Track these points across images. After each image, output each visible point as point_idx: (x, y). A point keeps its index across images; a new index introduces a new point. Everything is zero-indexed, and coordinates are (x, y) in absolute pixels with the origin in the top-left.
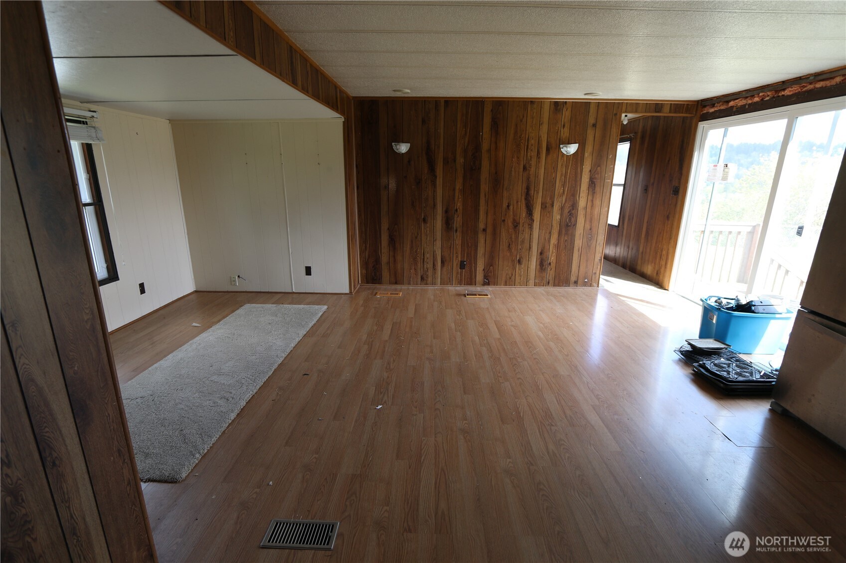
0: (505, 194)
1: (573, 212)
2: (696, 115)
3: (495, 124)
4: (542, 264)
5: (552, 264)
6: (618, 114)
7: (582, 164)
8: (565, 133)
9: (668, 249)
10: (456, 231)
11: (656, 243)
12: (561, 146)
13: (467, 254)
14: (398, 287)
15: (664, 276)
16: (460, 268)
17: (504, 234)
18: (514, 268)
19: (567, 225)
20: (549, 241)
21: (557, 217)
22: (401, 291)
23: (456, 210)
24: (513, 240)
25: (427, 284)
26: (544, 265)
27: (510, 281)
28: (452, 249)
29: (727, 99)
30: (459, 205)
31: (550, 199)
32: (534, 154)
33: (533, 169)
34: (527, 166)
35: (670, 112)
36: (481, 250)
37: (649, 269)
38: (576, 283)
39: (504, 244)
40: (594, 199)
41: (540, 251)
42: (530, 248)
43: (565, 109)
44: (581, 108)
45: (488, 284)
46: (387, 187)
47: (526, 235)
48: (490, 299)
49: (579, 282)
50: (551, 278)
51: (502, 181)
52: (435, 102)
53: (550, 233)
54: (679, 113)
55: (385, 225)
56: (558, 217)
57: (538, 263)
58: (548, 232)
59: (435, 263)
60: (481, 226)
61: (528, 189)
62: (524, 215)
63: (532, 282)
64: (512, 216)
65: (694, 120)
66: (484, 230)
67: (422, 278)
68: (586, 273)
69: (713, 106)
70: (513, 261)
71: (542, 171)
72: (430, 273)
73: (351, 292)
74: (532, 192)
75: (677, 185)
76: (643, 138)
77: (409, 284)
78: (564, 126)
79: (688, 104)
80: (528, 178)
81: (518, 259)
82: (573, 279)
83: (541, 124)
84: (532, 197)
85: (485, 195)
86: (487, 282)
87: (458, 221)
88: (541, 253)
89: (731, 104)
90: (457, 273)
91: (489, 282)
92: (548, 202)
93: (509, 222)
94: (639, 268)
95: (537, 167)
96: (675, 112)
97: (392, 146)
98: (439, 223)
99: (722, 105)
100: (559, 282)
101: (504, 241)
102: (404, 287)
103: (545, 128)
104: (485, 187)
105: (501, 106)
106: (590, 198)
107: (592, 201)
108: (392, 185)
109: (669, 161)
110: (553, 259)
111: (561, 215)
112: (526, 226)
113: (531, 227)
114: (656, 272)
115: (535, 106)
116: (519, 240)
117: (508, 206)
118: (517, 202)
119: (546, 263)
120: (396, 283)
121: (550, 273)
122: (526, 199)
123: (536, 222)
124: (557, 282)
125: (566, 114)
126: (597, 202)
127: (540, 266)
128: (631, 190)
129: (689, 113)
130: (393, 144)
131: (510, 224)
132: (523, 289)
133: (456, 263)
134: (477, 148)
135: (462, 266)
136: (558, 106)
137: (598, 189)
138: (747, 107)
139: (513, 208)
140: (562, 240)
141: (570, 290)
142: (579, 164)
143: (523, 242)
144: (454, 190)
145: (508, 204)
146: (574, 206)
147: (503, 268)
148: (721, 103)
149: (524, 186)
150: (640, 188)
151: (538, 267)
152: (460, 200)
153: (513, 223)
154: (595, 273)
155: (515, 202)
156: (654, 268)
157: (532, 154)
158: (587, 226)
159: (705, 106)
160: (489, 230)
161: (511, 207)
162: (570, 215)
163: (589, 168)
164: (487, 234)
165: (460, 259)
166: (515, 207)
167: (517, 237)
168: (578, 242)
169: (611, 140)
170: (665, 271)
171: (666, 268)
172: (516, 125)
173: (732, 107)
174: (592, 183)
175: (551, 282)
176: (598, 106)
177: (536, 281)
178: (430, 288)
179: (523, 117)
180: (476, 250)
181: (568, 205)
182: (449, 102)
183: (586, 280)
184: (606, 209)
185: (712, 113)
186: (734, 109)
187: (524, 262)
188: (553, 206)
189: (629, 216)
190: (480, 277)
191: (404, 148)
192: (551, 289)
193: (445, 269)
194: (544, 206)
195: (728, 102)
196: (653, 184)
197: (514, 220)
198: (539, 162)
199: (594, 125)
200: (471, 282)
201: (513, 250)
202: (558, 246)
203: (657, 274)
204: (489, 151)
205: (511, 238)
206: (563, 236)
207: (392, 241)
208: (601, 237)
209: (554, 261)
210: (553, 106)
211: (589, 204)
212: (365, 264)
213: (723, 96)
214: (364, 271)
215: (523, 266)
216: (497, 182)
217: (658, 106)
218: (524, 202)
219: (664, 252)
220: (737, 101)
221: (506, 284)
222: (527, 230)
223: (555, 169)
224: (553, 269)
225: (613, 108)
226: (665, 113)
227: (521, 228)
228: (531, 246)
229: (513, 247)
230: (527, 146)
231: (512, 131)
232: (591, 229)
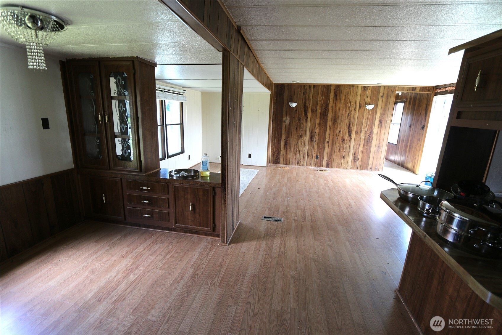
0: (339, 126)
1: (371, 135)
2: (433, 92)
3: (336, 95)
4: (355, 159)
5: (359, 159)
6: (394, 92)
7: (376, 114)
8: (368, 100)
9: (419, 155)
10: (315, 142)
11: (414, 152)
12: (366, 105)
13: (319, 153)
14: (287, 166)
15: (416, 168)
16: (316, 159)
17: (337, 144)
18: (341, 160)
19: (368, 142)
20: (359, 148)
21: (363, 137)
22: (289, 167)
23: (316, 133)
25: (300, 165)
27: (339, 166)
28: (313, 150)
29: (445, 86)
30: (317, 130)
31: (360, 129)
32: (353, 109)
33: (352, 116)
34: (350, 114)
35: (420, 91)
36: (326, 151)
37: (410, 165)
38: (371, 169)
39: (337, 149)
40: (381, 130)
43: (368, 89)
44: (376, 89)
45: (329, 167)
46: (285, 121)
47: (348, 145)
48: (329, 173)
49: (373, 168)
50: (359, 166)
51: (338, 121)
52: (310, 85)
53: (359, 145)
54: (424, 91)
55: (283, 138)
56: (364, 138)
57: (353, 158)
58: (358, 144)
59: (305, 156)
60: (327, 140)
61: (350, 124)
62: (347, 135)
63: (349, 167)
64: (341, 136)
65: (432, 95)
66: (328, 142)
67: (298, 162)
68: (376, 164)
69: (440, 89)
70: (341, 157)
71: (357, 116)
72: (302, 160)
73: (267, 166)
74: (351, 126)
75: (424, 125)
76: (410, 101)
77: (292, 165)
78: (368, 97)
79: (429, 88)
80: (350, 120)
81: (343, 156)
82: (370, 167)
83: (357, 96)
84: (351, 128)
85: (329, 126)
86: (328, 166)
87: (316, 137)
88: (354, 154)
89: (447, 89)
90: (314, 161)
91: (329, 166)
93: (340, 139)
94: (405, 165)
95: (354, 114)
96: (422, 91)
97: (289, 104)
98: (307, 138)
99: (444, 89)
100: (363, 168)
101: (337, 147)
103: (359, 97)
104: (329, 123)
105: (338, 88)
106: (379, 129)
107: (380, 130)
108: (288, 121)
109: (421, 113)
110: (360, 157)
111: (365, 137)
112: (348, 141)
113: (350, 141)
114: (413, 166)
115: (355, 88)
117: (340, 132)
118: (344, 130)
119: (357, 158)
120: (286, 164)
121: (359, 164)
122: (348, 129)
123: (353, 139)
124: (361, 168)
125: (369, 91)
126: (383, 131)
128: (403, 127)
129: (430, 92)
130: (290, 103)
131: (340, 140)
132: (345, 170)
133: (314, 156)
134: (327, 106)
135: (317, 158)
136: (365, 88)
137: (383, 125)
138: (453, 91)
140: (365, 148)
141: (368, 172)
142: (374, 114)
143: (346, 148)
144: (315, 124)
146: (371, 133)
147: (336, 160)
148: (443, 88)
149: (348, 123)
150: (407, 126)
151: (353, 160)
152: (318, 128)
153: (342, 140)
154: (381, 165)
155: (343, 130)
157: (352, 109)
158: (378, 142)
159: (437, 89)
160: (331, 142)
161: (341, 132)
162: (369, 137)
163: (379, 116)
164: (329, 144)
165: (316, 155)
166: (343, 132)
167: (343, 146)
168: (373, 149)
169: (390, 103)
170: (417, 166)
171: (417, 164)
172: (345, 96)
173: (448, 90)
174: (381, 122)
175: (359, 168)
176: (384, 88)
177: (352, 167)
178: (301, 167)
179: (349, 92)
180: (324, 151)
181: (368, 132)
182: (315, 86)
183: (376, 168)
184: (387, 135)
185: (440, 92)
186: (448, 91)
187: (346, 157)
188: (361, 132)
189: (402, 139)
190: (325, 163)
191: (294, 105)
192: (358, 171)
193: (309, 159)
194: (357, 132)
195: (446, 88)
196: (413, 124)
197: (342, 138)
198: (355, 112)
199: (382, 97)
200: (320, 165)
201: (341, 152)
202: (363, 151)
203: (413, 167)
204: (332, 107)
205: (340, 146)
206: (365, 146)
207: (286, 145)
208: (384, 148)
209: (361, 158)
210: (363, 88)
211: (379, 132)
212: (273, 155)
213: (444, 85)
214: (272, 158)
215: (345, 159)
216: (335, 121)
217: (414, 89)
218: (347, 130)
219: (417, 157)
220: (449, 88)
221: (337, 167)
222: (348, 143)
223: (363, 115)
224: (360, 162)
225: (390, 89)
226: (417, 91)
227: (345, 142)
228: (350, 150)
229: (341, 150)
230: (350, 105)
231: (343, 99)
232: (379, 144)
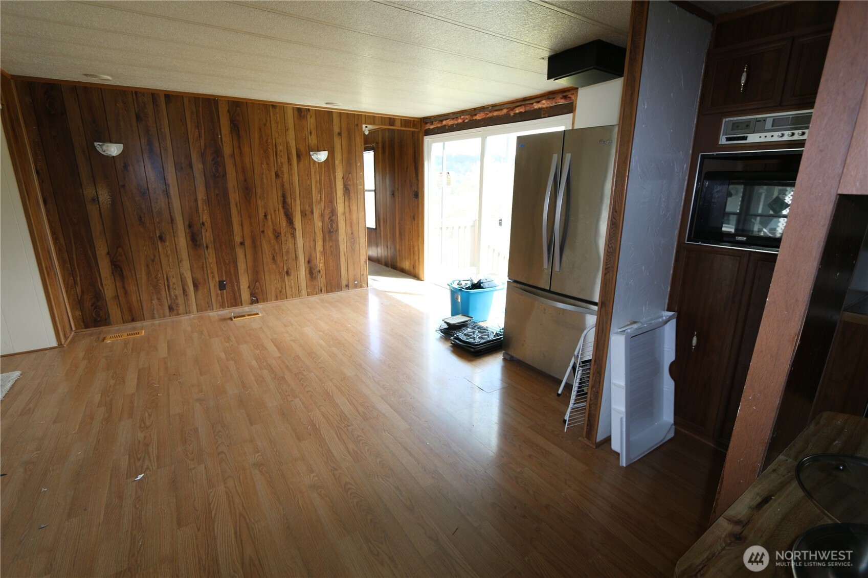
0: (260, 203)
1: (333, 218)
2: (421, 129)
3: (235, 127)
4: (312, 273)
5: (321, 271)
6: (359, 125)
7: (334, 172)
8: (313, 140)
9: (418, 246)
10: (207, 247)
11: (409, 240)
12: (311, 153)
13: (226, 273)
14: (138, 324)
15: (419, 269)
16: (220, 290)
17: (265, 247)
18: (283, 281)
19: (330, 232)
20: (315, 249)
21: (318, 224)
22: (143, 328)
23: (203, 224)
24: (277, 251)
25: (178, 314)
26: (314, 273)
27: (281, 295)
28: (205, 269)
29: (442, 118)
30: (205, 217)
31: (309, 207)
32: (285, 160)
33: (286, 177)
34: (280, 173)
35: (401, 126)
36: (242, 267)
37: (406, 265)
38: (347, 286)
39: (268, 256)
40: (351, 205)
41: (307, 260)
42: (296, 258)
43: (309, 117)
44: (325, 117)
45: (257, 302)
46: (95, 200)
47: (290, 245)
48: (262, 318)
49: (350, 285)
50: (322, 285)
51: (254, 189)
52: (154, 95)
53: (314, 240)
54: (409, 127)
55: (101, 249)
56: (320, 224)
57: (308, 272)
58: (312, 240)
59: (186, 287)
60: (238, 239)
61: (284, 196)
62: (284, 223)
63: (304, 292)
64: (271, 227)
65: (421, 135)
66: (242, 244)
67: (171, 309)
68: (355, 275)
69: (432, 123)
70: (280, 273)
71: (296, 178)
72: (181, 300)
73: (60, 345)
74: (289, 200)
75: (416, 190)
76: (384, 148)
77: (153, 318)
78: (311, 133)
79: (414, 121)
80: (283, 186)
81: (285, 270)
82: (344, 283)
83: (287, 130)
84: (290, 205)
85: (236, 205)
86: (255, 300)
87: (207, 236)
88: (309, 262)
89: (444, 123)
90: (217, 296)
91: (257, 300)
92: (306, 209)
93: (270, 232)
94: (398, 264)
95: (290, 174)
96: (405, 127)
97: (95, 148)
98: (182, 240)
99: (438, 123)
100: (331, 288)
101: (267, 253)
102: (145, 323)
103: (291, 133)
104: (234, 197)
105: (238, 106)
106: (347, 203)
107: (349, 206)
108: (104, 196)
109: (407, 169)
110: (321, 266)
111: (323, 221)
112: (289, 235)
113: (294, 235)
114: (412, 266)
115: (277, 110)
116: (284, 251)
117: (265, 216)
118: (275, 211)
119: (315, 271)
120: (133, 320)
121: (321, 281)
122: (284, 207)
123: (299, 230)
124: (329, 289)
125: (311, 122)
126: (354, 208)
127: (310, 275)
128: (381, 195)
129: (416, 128)
130: (96, 144)
131: (271, 235)
132: (296, 301)
133: (213, 285)
134: (218, 152)
135: (222, 286)
136: (301, 112)
137: (352, 195)
138: (455, 126)
139: (271, 218)
140: (327, 247)
141: (343, 294)
142: (332, 172)
143: (288, 252)
144: (196, 200)
145: (265, 213)
146: (333, 212)
147: (271, 283)
148: (437, 122)
149: (280, 194)
150: (388, 193)
151: (308, 276)
152: (206, 211)
153: (273, 234)
154: (363, 275)
155: (272, 211)
156: (411, 263)
157: (283, 160)
158: (349, 231)
159: (426, 123)
160: (248, 243)
161: (269, 217)
162: (331, 221)
163: (342, 175)
164: (246, 247)
165: (217, 280)
166: (273, 216)
167: (281, 249)
168: (343, 247)
169: (357, 149)
170: (419, 264)
171: (419, 261)
172: (260, 129)
173: (445, 125)
174: (346, 190)
175: (323, 289)
176: (340, 116)
177: (309, 290)
178: (184, 318)
179: (267, 120)
180: (236, 267)
181: (327, 212)
182: (170, 97)
183: (356, 282)
184: (363, 213)
185: (433, 129)
186: (447, 128)
187: (292, 272)
188: (312, 213)
189: (383, 219)
190: (245, 295)
191: (114, 150)
192: (325, 296)
193: (200, 293)
194: (304, 214)
195: (442, 121)
196: (398, 189)
197: (274, 230)
198: (291, 169)
199: (340, 134)
200: (236, 301)
201: (278, 262)
202: (324, 253)
203: (414, 268)
204: (233, 155)
205: (274, 249)
206: (328, 243)
207: (117, 268)
208: (363, 239)
209: (323, 269)
210: (296, 113)
211: (347, 209)
212: (78, 303)
213: (438, 116)
214: (78, 313)
215: (292, 277)
216: (248, 191)
217: (391, 120)
218: (282, 211)
219: (416, 249)
220: (447, 121)
221: (277, 299)
222: (290, 239)
223: (309, 175)
224: (324, 276)
225: (353, 119)
226: (398, 127)
227: (283, 238)
228: (297, 254)
229: (278, 258)
230: (276, 152)
231: (257, 136)
232: (352, 233)
